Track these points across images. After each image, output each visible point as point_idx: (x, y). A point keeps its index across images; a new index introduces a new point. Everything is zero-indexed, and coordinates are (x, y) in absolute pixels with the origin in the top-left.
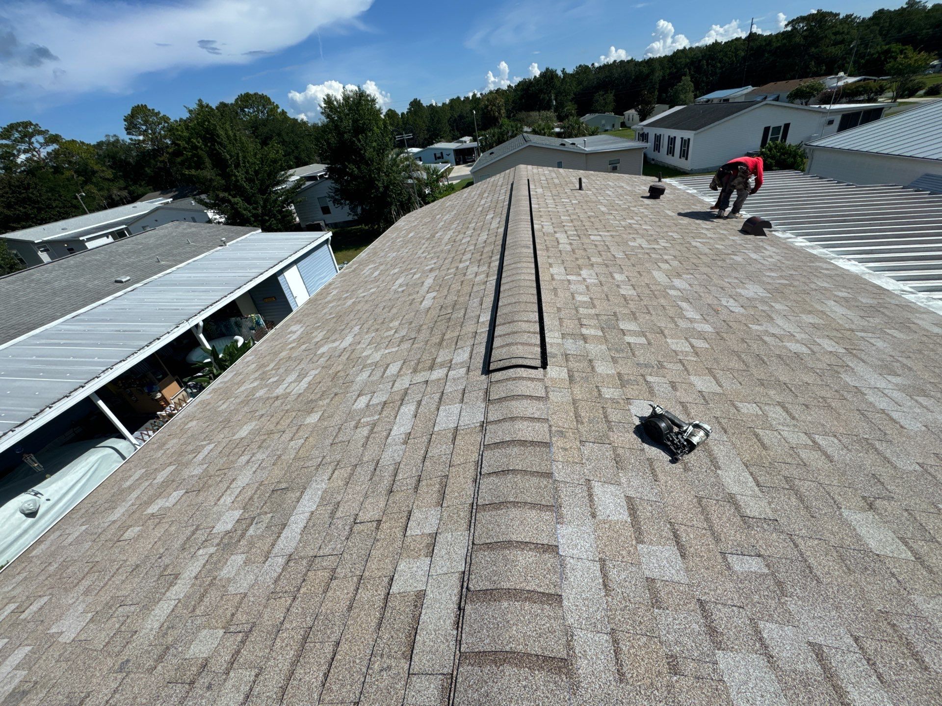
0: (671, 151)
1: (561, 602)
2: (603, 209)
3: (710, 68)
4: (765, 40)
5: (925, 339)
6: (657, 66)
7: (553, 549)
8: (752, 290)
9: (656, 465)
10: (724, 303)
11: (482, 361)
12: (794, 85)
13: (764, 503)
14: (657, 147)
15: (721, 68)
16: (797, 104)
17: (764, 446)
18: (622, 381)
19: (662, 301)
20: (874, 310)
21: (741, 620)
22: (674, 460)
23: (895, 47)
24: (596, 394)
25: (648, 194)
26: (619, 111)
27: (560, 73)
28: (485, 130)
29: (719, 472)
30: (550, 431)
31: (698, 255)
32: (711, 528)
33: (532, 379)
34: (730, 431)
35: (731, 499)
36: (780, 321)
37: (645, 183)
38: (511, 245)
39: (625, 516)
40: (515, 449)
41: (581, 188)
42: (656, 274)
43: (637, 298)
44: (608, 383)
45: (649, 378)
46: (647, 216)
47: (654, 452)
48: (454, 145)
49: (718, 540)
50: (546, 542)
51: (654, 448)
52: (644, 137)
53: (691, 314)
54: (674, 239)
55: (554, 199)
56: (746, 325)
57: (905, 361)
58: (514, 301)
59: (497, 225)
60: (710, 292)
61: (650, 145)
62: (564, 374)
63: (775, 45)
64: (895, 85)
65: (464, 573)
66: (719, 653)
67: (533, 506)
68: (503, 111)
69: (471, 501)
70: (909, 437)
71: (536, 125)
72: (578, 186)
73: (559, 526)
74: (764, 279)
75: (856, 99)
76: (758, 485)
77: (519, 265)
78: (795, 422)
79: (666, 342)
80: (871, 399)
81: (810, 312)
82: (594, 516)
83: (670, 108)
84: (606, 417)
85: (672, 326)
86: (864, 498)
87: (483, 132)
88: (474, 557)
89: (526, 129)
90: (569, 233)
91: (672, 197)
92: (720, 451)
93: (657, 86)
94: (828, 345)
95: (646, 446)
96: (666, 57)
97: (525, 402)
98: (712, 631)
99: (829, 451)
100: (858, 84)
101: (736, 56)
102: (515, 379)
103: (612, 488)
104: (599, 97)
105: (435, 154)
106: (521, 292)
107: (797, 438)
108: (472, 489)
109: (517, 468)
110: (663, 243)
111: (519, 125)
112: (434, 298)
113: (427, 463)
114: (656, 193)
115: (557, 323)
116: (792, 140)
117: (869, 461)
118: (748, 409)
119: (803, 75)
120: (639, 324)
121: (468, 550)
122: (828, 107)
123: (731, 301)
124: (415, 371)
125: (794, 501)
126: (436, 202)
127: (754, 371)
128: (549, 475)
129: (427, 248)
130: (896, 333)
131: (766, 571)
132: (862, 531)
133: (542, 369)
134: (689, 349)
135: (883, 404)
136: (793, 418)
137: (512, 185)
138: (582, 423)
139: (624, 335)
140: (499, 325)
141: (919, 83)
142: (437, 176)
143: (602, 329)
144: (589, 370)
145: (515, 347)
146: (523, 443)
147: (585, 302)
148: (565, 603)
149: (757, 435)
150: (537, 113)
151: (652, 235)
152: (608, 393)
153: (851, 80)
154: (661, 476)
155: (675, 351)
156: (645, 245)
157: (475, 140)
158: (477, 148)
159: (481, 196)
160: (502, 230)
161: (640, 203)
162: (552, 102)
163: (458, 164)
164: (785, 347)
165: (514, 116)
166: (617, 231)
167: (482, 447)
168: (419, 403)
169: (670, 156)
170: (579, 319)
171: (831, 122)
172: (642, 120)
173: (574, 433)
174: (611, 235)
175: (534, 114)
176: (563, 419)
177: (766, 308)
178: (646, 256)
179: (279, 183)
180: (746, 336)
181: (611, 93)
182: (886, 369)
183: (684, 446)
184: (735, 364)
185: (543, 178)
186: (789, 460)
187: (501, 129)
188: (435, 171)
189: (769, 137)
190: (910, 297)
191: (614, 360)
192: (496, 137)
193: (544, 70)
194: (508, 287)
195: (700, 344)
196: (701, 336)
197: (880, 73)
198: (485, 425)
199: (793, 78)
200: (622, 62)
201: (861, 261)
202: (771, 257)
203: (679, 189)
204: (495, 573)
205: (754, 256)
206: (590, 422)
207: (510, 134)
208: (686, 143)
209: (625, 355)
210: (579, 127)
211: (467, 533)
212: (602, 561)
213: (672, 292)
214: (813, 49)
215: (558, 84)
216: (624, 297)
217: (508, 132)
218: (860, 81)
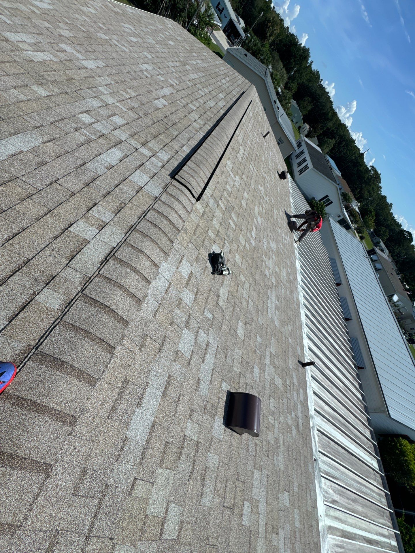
0: (299, 164)
1: (150, 284)
3: (342, 149)
4: (362, 162)
6: (334, 119)
7: (157, 266)
8: (273, 245)
9: (207, 270)
10: (264, 241)
13: (224, 304)
15: (344, 154)
17: (237, 291)
18: (218, 234)
20: (290, 281)
21: (196, 326)
23: (374, 213)
26: (306, 119)
28: (255, 34)
29: (221, 287)
30: (183, 227)
31: (272, 216)
32: (207, 299)
33: (189, 200)
34: (233, 279)
35: (218, 297)
36: (270, 262)
37: (283, 167)
39: (187, 277)
41: (264, 137)
42: (256, 208)
44: (213, 230)
45: (226, 242)
46: (272, 181)
48: (233, 15)
49: (206, 303)
50: (156, 262)
53: (253, 234)
54: (271, 202)
56: (263, 254)
60: (264, 233)
62: (202, 211)
63: (362, 169)
64: (360, 225)
65: (114, 248)
67: (160, 247)
68: (272, 38)
70: (266, 316)
71: (275, 72)
73: (164, 261)
74: (279, 245)
75: (351, 217)
79: (240, 235)
80: (268, 302)
81: (278, 267)
82: (177, 268)
85: (246, 232)
88: (123, 245)
89: (270, 67)
92: (226, 282)
93: (325, 129)
94: (274, 280)
96: (340, 121)
98: (187, 323)
100: (356, 213)
101: (352, 156)
102: (183, 192)
103: (189, 265)
104: (308, 99)
105: (219, 3)
108: (136, 220)
110: (267, 199)
111: (270, 60)
114: (282, 176)
116: (327, 209)
119: (353, 191)
120: (237, 220)
122: (345, 211)
123: (266, 242)
127: (253, 269)
128: (172, 242)
130: (288, 292)
131: (212, 319)
133: (196, 200)
134: (243, 244)
135: (269, 305)
138: (195, 235)
139: (230, 218)
141: (363, 231)
142: (210, 21)
143: (226, 208)
144: (211, 218)
145: (192, 179)
147: (228, 191)
149: (238, 286)
150: (282, 66)
151: (267, 191)
152: (211, 233)
153: (357, 210)
154: (205, 274)
155: (239, 241)
156: (263, 192)
157: (245, 31)
158: (241, 39)
161: (275, 173)
162: (292, 71)
164: (265, 270)
165: (273, 49)
167: (151, 207)
168: (126, 156)
171: (339, 216)
173: (190, 236)
175: (281, 65)
176: (190, 227)
177: (271, 255)
178: (259, 197)
180: (260, 257)
181: (312, 106)
182: (278, 298)
184: (250, 262)
185: (257, 109)
188: (211, 16)
191: (221, 224)
192: (255, 48)
195: (247, 246)
196: (250, 244)
197: (363, 217)
198: (157, 199)
199: (350, 188)
200: (329, 97)
202: (286, 240)
204: (130, 258)
205: (283, 235)
206: (198, 237)
207: (262, 57)
208: (306, 168)
212: (171, 283)
213: (255, 220)
214: (364, 185)
215: (303, 66)
216: (241, 205)
217: (262, 55)
218: (358, 212)
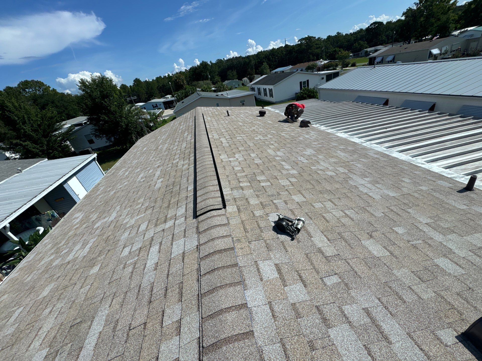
0: (266, 94)
1: (253, 334)
2: (241, 124)
3: (274, 59)
4: (292, 47)
5: (373, 160)
6: (252, 58)
7: (244, 306)
8: (309, 152)
9: (285, 243)
10: (300, 159)
11: (192, 211)
12: (307, 64)
13: (332, 248)
14: (260, 93)
15: (278, 59)
16: (309, 72)
17: (327, 221)
18: (263, 205)
19: (274, 163)
20: (354, 152)
21: (335, 310)
22: (293, 239)
23: (337, 49)
24: (252, 216)
25: (259, 115)
26: (240, 78)
27: (209, 63)
28: (178, 91)
29: (312, 239)
30: (233, 241)
31: (285, 139)
32: (314, 268)
33: (219, 216)
34: (313, 218)
35: (320, 251)
36: (322, 163)
37: (257, 110)
38: (199, 147)
39: (277, 275)
40: (217, 256)
41: (228, 115)
42: (269, 151)
43: (263, 164)
44: (257, 208)
45: (275, 201)
46: (260, 125)
47: (284, 238)
48: (162, 100)
49: (318, 273)
50: (240, 303)
51: (283, 236)
52: (253, 89)
53: (287, 167)
54: (274, 134)
55: (217, 122)
56: (310, 167)
57: (369, 171)
58: (204, 176)
59: (190, 138)
60: (293, 155)
61: (256, 92)
62: (235, 209)
63: (296, 49)
64: (341, 63)
65: (199, 338)
66: (330, 330)
67: (231, 285)
68: (185, 82)
69: (198, 293)
70: (377, 202)
71: (203, 87)
72: (227, 115)
73: (245, 292)
74: (313, 146)
75: (329, 69)
76: (329, 240)
77: (204, 157)
78: (336, 207)
79: (279, 182)
80: (361, 190)
81: (332, 157)
82: (261, 280)
83: (261, 76)
84: (258, 226)
85: (280, 174)
86: (368, 233)
87: (177, 93)
88: (203, 326)
89: (198, 89)
90: (226, 137)
91: (269, 115)
92: (311, 229)
93: (254, 67)
94: (342, 170)
95: (279, 235)
96: (254, 55)
97: (218, 229)
98: (325, 320)
99: (352, 216)
100: (328, 63)
101: (282, 53)
102: (211, 217)
103: (268, 262)
104: (229, 73)
105: (153, 105)
106: (207, 171)
107: (339, 214)
108: (197, 285)
109: (219, 266)
110: (269, 136)
111: (194, 88)
112: (162, 182)
113: (170, 278)
114: (262, 114)
115: (228, 183)
116: (311, 87)
117: (366, 216)
118: (318, 205)
119: (309, 61)
120: (266, 176)
121: (200, 323)
122: (320, 72)
123: (302, 158)
124: (156, 225)
125: (344, 243)
126: (156, 130)
127: (317, 187)
128: (236, 265)
129: (154, 155)
130: (363, 160)
131: (340, 280)
132: (370, 248)
133: (224, 209)
134: (289, 183)
135: (365, 191)
136: (336, 205)
137: (195, 117)
138: (248, 232)
139: (260, 183)
140: (198, 190)
141: (348, 62)
142: (155, 116)
143: (250, 182)
144: (247, 204)
145: (208, 201)
146: (220, 251)
147: (239, 170)
148: (256, 334)
149: (324, 217)
150: (202, 82)
151: (264, 133)
152: (258, 213)
153: (326, 62)
154: (289, 249)
155: (283, 186)
156: (262, 138)
157: (173, 96)
158: (175, 100)
159: (180, 124)
160: (193, 140)
161: (256, 119)
162: (208, 76)
163: (166, 109)
164: (326, 174)
165: (191, 83)
166: (248, 133)
167: (199, 260)
168: (161, 243)
169: (266, 97)
170: (238, 179)
171: (323, 78)
172: (251, 82)
173: (245, 239)
174: (246, 136)
175: (201, 82)
176: (238, 233)
177: (316, 158)
178: (263, 143)
179: (56, 130)
180: (310, 173)
181: (235, 71)
182: (363, 176)
183: (295, 231)
184: (309, 186)
185: (210, 112)
186: (338, 225)
187: (185, 90)
188: (154, 114)
189: (302, 86)
190: (364, 144)
191: (258, 196)
192: (184, 94)
193: (201, 62)
194: (200, 170)
195: (293, 180)
196: (293, 176)
197: (335, 59)
198: (199, 247)
199: (305, 62)
200: (236, 57)
201: (346, 132)
202: (313, 136)
203: (272, 111)
204: (216, 332)
205: (307, 136)
206: (252, 230)
207: (191, 92)
208: (271, 90)
209: (262, 193)
210: (223, 87)
211: (197, 313)
212: (270, 303)
213: (277, 158)
214: (310, 51)
215: (210, 68)
216: (257, 164)
217: (189, 91)
218: (329, 62)
